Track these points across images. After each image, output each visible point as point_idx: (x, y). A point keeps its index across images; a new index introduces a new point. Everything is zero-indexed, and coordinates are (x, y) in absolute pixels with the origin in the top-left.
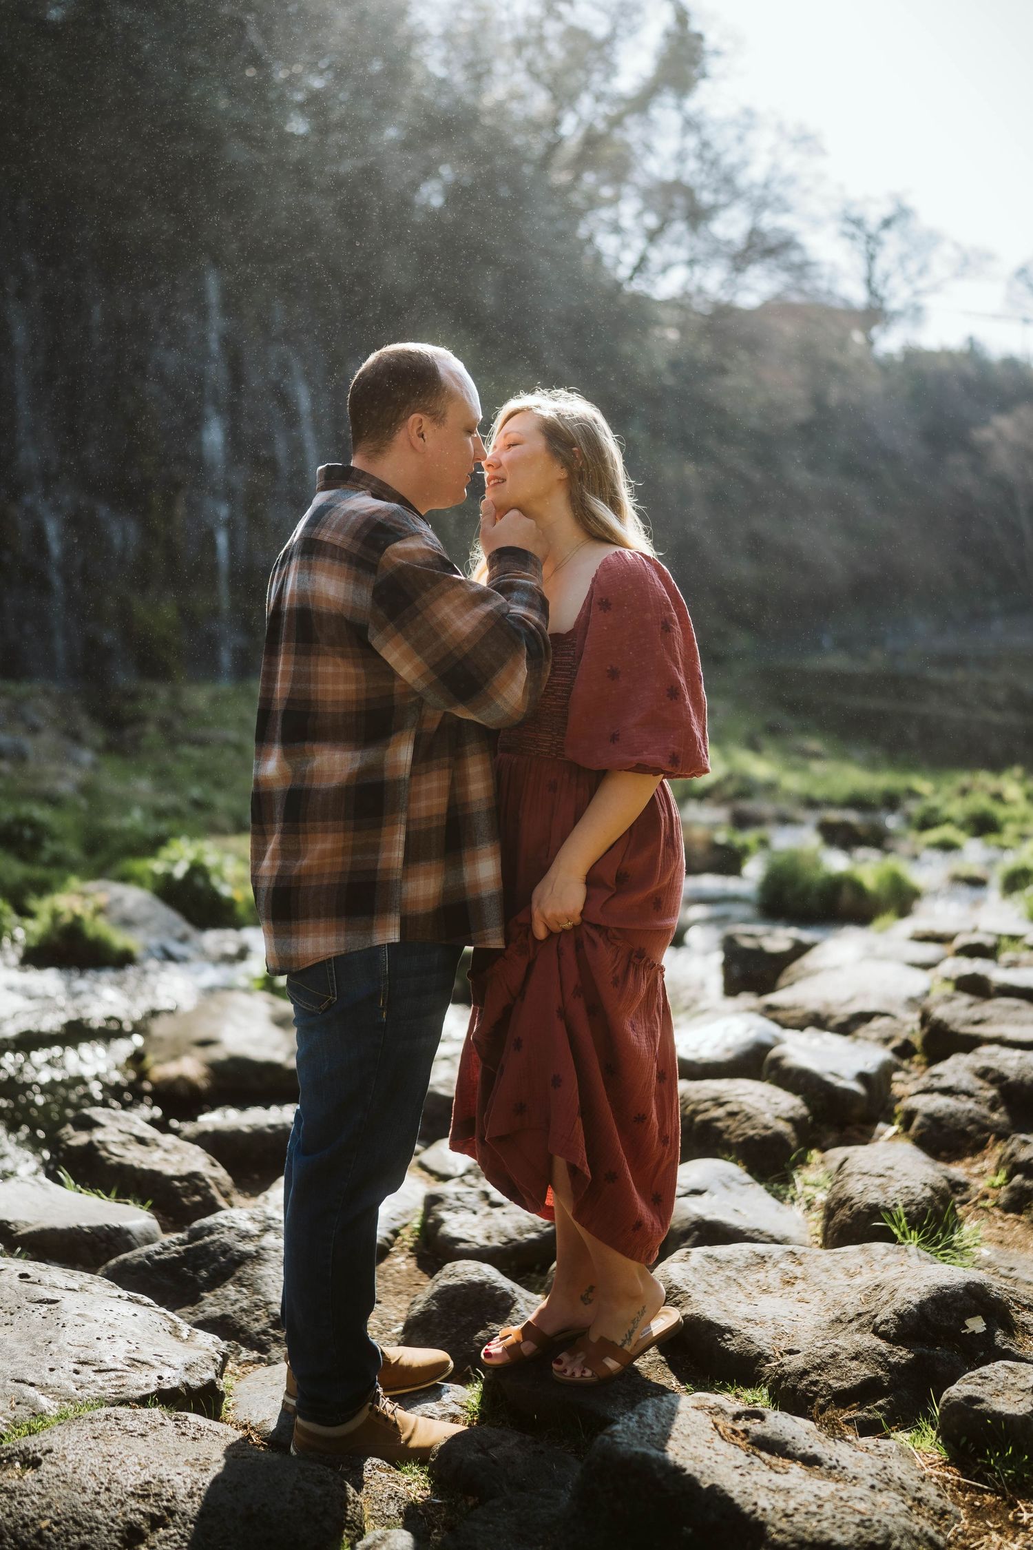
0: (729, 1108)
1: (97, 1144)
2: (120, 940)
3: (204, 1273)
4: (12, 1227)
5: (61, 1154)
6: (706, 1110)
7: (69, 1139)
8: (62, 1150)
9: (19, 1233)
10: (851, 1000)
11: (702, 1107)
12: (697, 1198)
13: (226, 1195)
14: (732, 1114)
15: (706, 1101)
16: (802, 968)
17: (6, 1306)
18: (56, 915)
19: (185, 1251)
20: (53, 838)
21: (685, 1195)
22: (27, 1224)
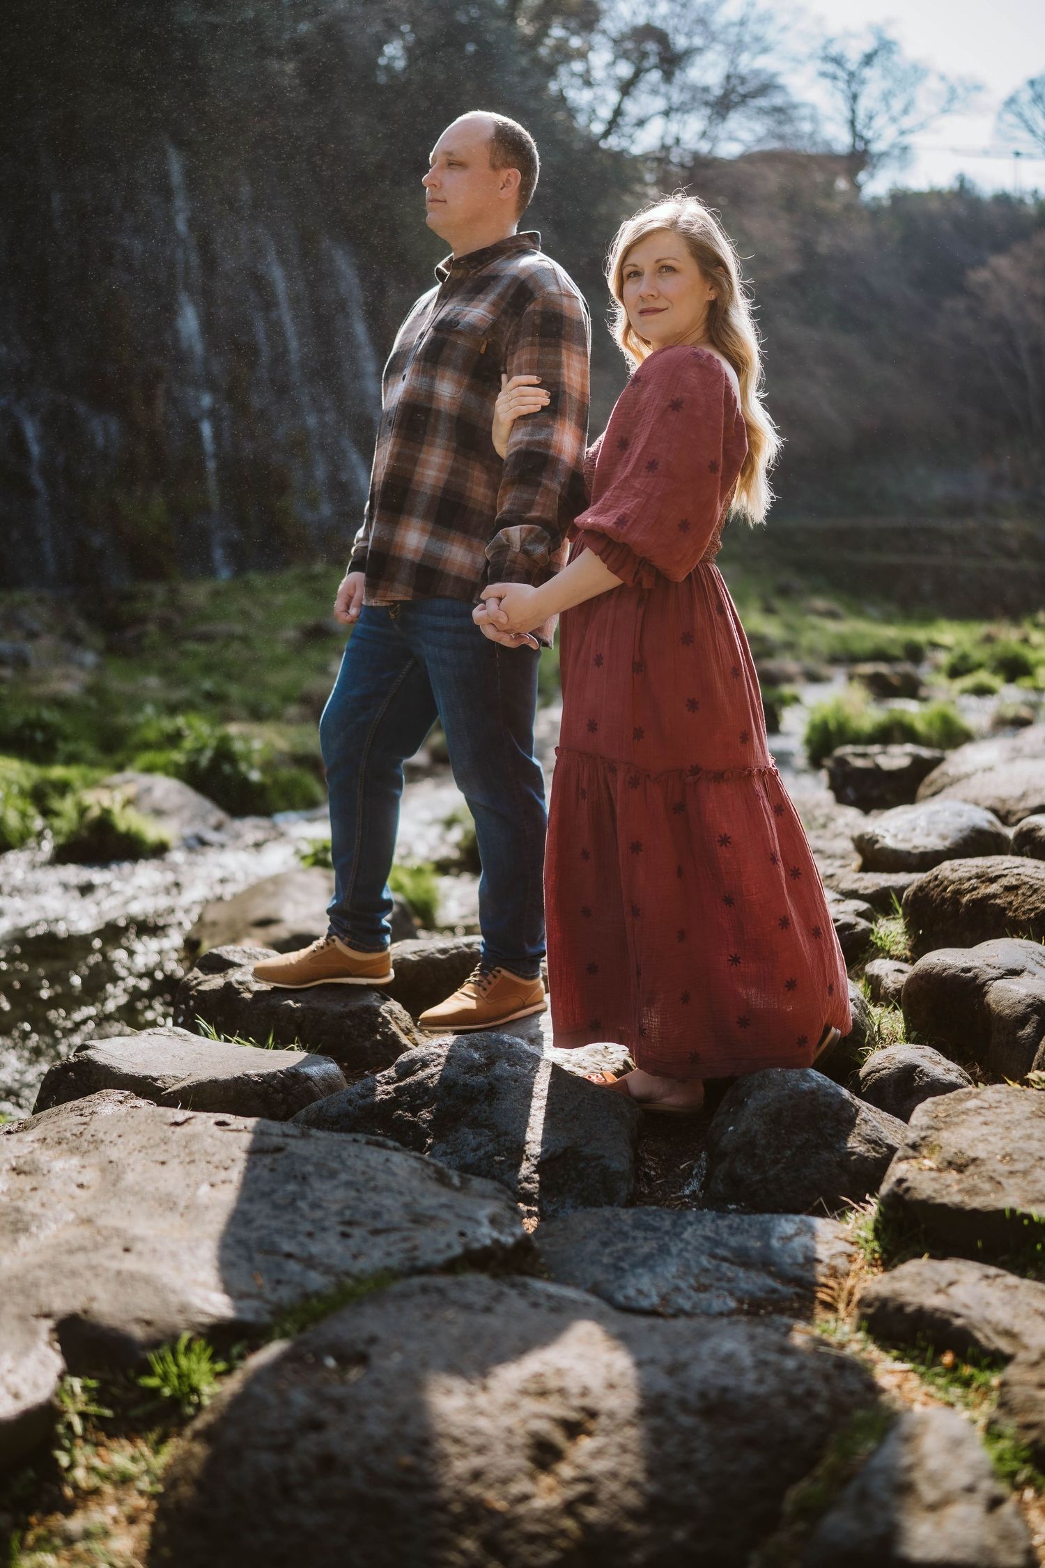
0: (1004, 882)
1: (237, 986)
2: (152, 831)
3: (425, 1115)
4: (159, 1084)
5: (192, 1003)
6: (974, 889)
7: (199, 984)
8: (193, 997)
9: (169, 1090)
10: (1024, 796)
11: (966, 885)
12: (1016, 979)
13: (407, 1032)
14: (1009, 889)
15: (970, 879)
16: (945, 774)
17: (215, 1159)
18: (83, 810)
19: (396, 1090)
20: (66, 739)
21: (1001, 977)
22: (176, 1078)
